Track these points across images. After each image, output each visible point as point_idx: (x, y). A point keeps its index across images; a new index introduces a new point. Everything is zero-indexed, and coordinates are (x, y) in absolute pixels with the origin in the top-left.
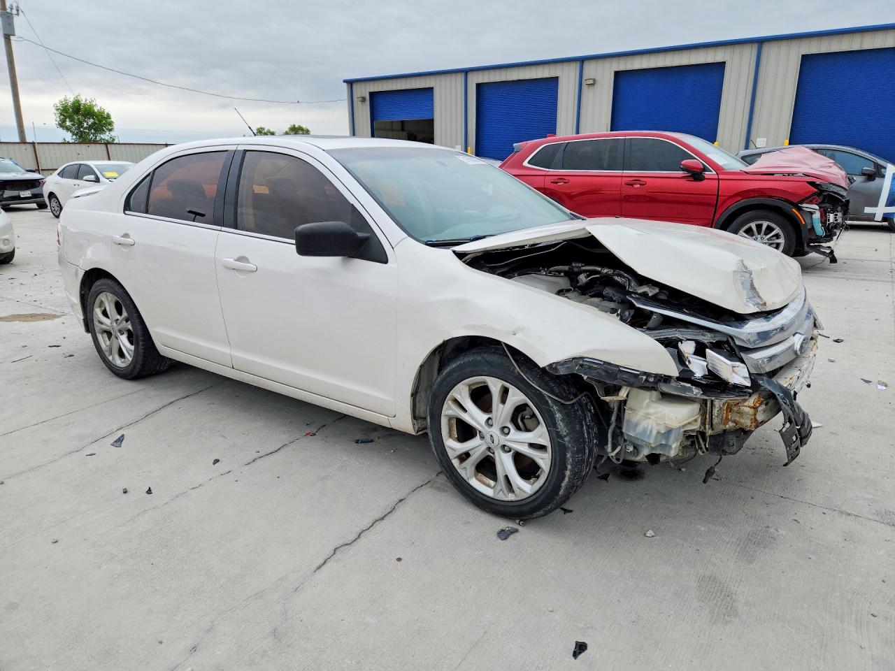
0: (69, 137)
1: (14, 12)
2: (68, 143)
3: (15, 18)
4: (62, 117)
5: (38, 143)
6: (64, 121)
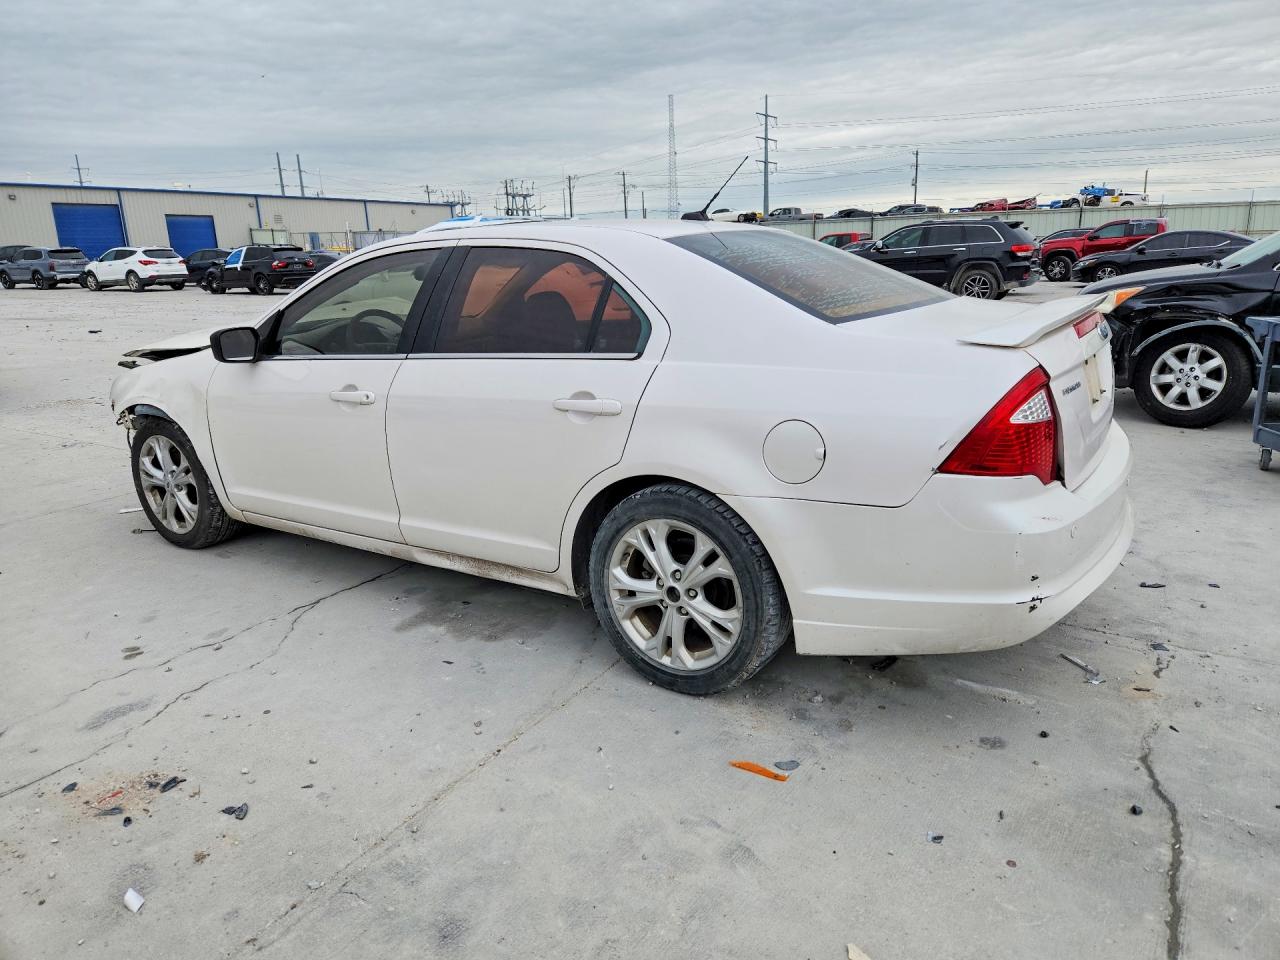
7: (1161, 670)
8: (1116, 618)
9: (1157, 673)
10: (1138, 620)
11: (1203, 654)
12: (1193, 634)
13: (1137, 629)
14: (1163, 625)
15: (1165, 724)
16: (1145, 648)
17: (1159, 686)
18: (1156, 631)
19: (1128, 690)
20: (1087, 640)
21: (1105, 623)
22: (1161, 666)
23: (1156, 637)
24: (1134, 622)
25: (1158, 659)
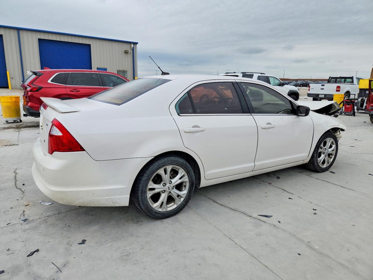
7: (23, 213)
8: (43, 225)
9: (24, 211)
10: (35, 228)
11: (9, 225)
12: (13, 232)
13: (33, 224)
14: (25, 231)
15: (20, 200)
16: (29, 218)
17: (23, 208)
18: (27, 226)
19: (31, 204)
20: (48, 212)
21: (45, 221)
22: (23, 214)
23: (27, 224)
24: (36, 227)
25: (24, 216)
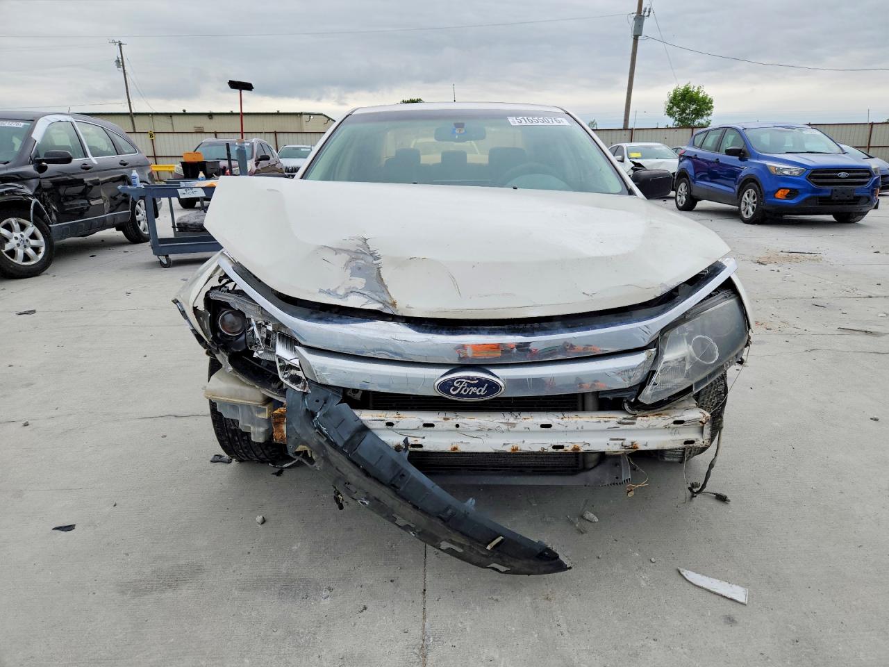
0: (671, 122)
1: (647, 14)
2: (670, 128)
3: (645, 20)
4: (671, 104)
5: (636, 129)
6: (672, 108)
